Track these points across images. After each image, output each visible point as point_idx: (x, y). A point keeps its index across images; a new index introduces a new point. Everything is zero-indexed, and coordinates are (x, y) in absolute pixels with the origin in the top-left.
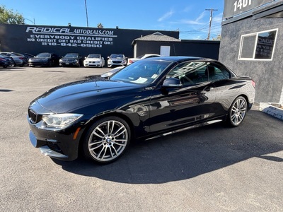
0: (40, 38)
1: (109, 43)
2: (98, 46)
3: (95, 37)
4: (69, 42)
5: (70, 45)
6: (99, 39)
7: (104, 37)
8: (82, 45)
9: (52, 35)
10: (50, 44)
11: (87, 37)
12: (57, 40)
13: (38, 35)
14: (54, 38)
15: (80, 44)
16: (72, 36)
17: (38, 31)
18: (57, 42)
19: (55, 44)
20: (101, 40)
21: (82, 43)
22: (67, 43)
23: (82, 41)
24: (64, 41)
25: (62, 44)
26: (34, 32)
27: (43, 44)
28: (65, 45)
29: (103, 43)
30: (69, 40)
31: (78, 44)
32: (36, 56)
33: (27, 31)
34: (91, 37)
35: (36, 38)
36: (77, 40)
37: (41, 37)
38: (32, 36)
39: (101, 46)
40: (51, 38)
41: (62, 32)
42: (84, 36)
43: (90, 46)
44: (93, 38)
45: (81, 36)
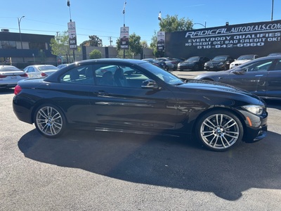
0: (196, 42)
1: (274, 39)
2: (259, 44)
3: (256, 34)
4: (224, 43)
5: (225, 46)
6: (261, 35)
7: (269, 33)
8: (238, 45)
9: (208, 38)
10: (205, 47)
11: (246, 35)
12: (212, 42)
13: (194, 39)
14: (209, 41)
15: (236, 44)
16: (228, 36)
17: (196, 35)
18: (212, 44)
19: (210, 47)
20: (263, 37)
21: (239, 42)
22: (221, 45)
23: (240, 39)
24: (219, 43)
25: (216, 47)
26: (192, 37)
27: (198, 47)
28: (219, 46)
29: (266, 40)
30: (224, 41)
31: (234, 44)
32: (187, 59)
33: (186, 36)
34: (251, 34)
35: (192, 42)
36: (233, 40)
37: (198, 40)
38: (189, 41)
39: (263, 44)
40: (206, 41)
41: (218, 33)
42: (242, 35)
43: (248, 45)
44: (253, 36)
45: (239, 35)
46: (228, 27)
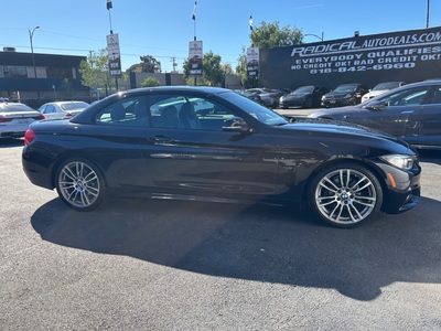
0: (308, 63)
2: (407, 65)
3: (402, 50)
4: (352, 65)
5: (353, 69)
6: (411, 51)
7: (422, 47)
8: (375, 67)
9: (326, 56)
10: (322, 71)
11: (386, 51)
12: (334, 62)
13: (305, 58)
14: (329, 61)
15: (372, 65)
16: (359, 53)
17: (307, 53)
18: (333, 67)
19: (330, 70)
20: (414, 54)
21: (376, 63)
22: (348, 67)
23: (377, 58)
24: (343, 64)
25: (340, 70)
26: (301, 55)
27: (312, 72)
28: (345, 70)
29: (418, 58)
30: (352, 61)
31: (367, 66)
32: (294, 90)
33: (293, 55)
34: (394, 50)
35: (302, 64)
36: (367, 59)
37: (311, 61)
38: (297, 62)
39: (413, 65)
40: (323, 62)
41: (343, 49)
42: (381, 51)
43: (391, 67)
44: (398, 53)
45: (376, 51)
46: (359, 40)
